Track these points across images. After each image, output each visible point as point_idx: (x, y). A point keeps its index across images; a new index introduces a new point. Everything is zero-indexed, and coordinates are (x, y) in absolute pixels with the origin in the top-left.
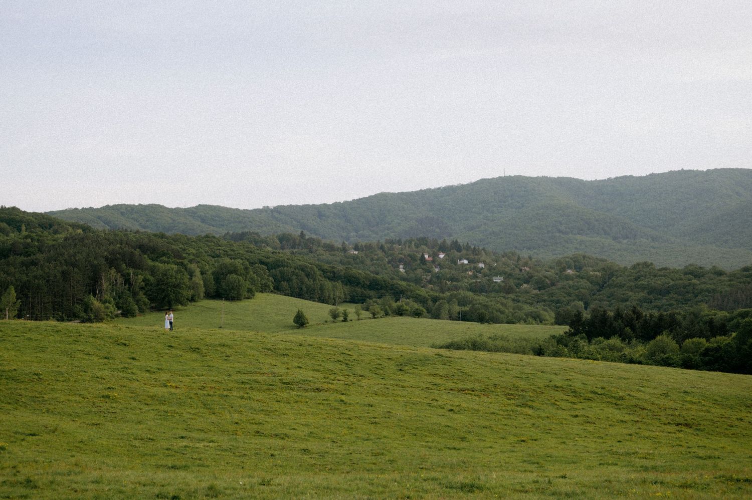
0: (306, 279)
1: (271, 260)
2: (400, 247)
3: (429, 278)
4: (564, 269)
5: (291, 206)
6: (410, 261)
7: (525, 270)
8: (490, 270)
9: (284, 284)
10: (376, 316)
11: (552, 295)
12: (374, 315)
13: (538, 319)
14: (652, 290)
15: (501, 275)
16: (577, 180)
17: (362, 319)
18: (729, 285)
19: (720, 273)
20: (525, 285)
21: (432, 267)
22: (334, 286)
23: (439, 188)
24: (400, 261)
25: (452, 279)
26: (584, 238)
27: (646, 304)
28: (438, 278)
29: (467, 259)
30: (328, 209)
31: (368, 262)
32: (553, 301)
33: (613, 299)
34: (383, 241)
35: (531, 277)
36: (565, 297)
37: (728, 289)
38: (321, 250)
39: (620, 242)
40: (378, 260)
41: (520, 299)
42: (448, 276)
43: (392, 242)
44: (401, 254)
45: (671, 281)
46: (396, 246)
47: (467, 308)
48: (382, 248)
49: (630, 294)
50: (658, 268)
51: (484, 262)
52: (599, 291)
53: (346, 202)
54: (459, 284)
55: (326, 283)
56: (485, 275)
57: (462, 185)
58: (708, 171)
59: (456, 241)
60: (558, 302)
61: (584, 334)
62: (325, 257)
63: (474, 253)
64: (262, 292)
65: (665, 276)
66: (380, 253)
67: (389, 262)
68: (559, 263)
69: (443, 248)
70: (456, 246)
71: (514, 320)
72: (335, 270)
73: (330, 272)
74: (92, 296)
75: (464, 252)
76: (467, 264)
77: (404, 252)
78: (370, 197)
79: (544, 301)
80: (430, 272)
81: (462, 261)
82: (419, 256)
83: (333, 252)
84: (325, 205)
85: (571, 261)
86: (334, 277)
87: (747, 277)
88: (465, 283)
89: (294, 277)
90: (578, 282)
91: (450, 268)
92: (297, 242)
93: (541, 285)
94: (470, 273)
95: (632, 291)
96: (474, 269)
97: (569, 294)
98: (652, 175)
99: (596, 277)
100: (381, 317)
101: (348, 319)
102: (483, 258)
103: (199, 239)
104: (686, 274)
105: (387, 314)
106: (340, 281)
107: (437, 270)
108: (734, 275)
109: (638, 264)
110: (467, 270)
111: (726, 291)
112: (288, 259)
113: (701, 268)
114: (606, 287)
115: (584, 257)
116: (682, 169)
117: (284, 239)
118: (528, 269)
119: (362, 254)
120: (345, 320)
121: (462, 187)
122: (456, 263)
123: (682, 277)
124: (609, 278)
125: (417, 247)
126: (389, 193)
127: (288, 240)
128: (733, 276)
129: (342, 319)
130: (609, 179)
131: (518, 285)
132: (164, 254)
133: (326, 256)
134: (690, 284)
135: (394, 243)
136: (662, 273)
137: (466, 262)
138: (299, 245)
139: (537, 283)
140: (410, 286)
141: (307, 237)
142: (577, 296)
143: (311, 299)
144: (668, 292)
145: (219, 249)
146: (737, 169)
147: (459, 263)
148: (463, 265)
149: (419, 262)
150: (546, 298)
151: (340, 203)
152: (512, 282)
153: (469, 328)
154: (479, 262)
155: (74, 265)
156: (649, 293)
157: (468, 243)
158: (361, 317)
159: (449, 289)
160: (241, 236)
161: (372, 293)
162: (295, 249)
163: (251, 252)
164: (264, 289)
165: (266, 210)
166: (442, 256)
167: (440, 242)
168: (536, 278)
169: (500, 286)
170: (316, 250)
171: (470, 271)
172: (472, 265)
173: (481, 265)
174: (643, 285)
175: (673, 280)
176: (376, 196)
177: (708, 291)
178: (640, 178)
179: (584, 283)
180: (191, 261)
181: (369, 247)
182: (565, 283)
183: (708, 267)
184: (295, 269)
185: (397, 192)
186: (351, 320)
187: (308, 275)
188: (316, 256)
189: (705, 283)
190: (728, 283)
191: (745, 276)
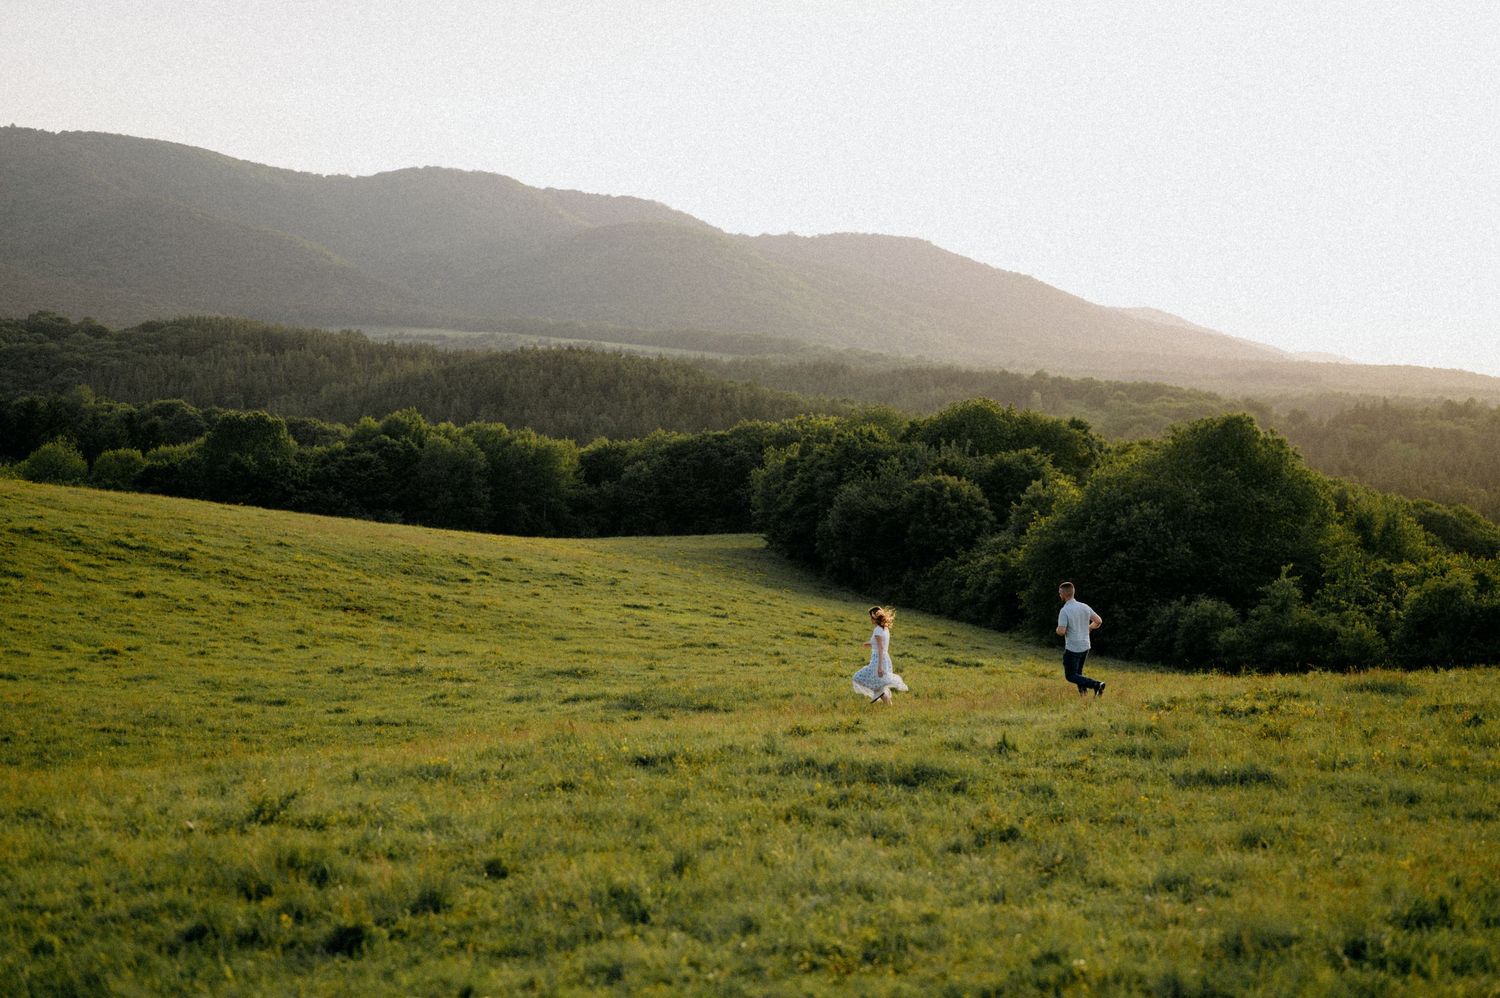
18: (118, 356)
19: (99, 332)
37: (116, 362)
87: (150, 342)
104: (32, 330)
108: (128, 336)
111: (112, 367)
113: (60, 320)
123: (26, 336)
128: (124, 337)
134: (41, 351)
175: (7, 342)
177: (78, 365)
183: (75, 320)
189: (68, 349)
190: (117, 351)
191: (149, 340)
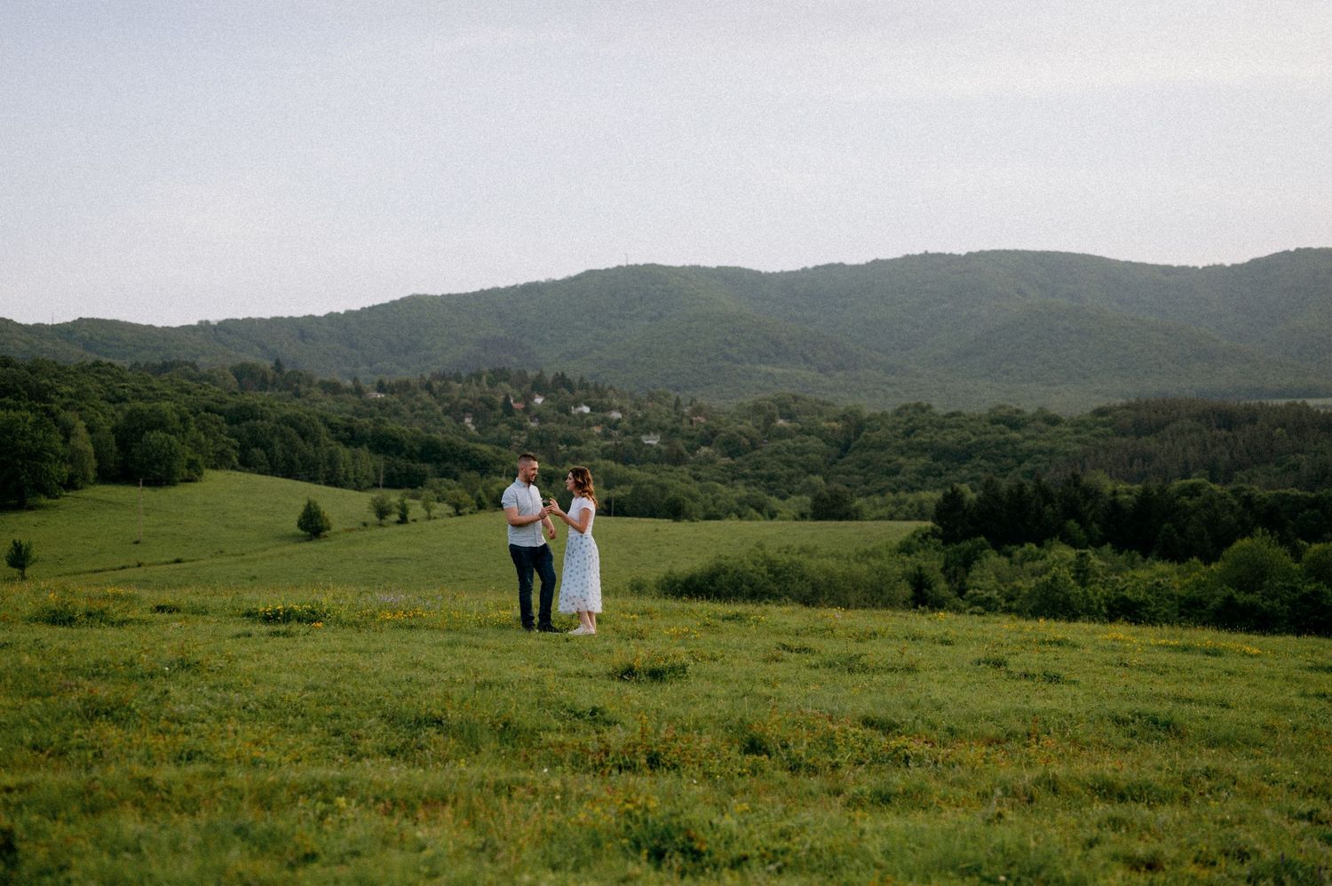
0: (299, 442)
1: (227, 407)
2: (460, 385)
3: (524, 439)
4: (771, 419)
5: (249, 322)
6: (484, 410)
7: (699, 422)
8: (633, 424)
9: (258, 453)
10: (461, 511)
11: (758, 466)
12: (458, 510)
13: (765, 511)
14: (941, 454)
15: (655, 432)
16: (750, 271)
17: (435, 518)
18: (1078, 441)
19: (1054, 421)
20: (705, 449)
21: (526, 421)
22: (354, 457)
23: (514, 287)
24: (466, 410)
25: (568, 441)
26: (769, 369)
27: (932, 478)
28: (541, 439)
29: (586, 404)
30: (319, 323)
31: (406, 412)
32: (762, 477)
33: (871, 471)
34: (428, 376)
35: (714, 434)
36: (782, 470)
37: (1077, 447)
38: (317, 393)
39: (830, 376)
40: (423, 409)
41: (700, 473)
42: (559, 435)
43: (441, 377)
44: (465, 398)
45: (971, 436)
46: (452, 384)
47: (617, 492)
48: (428, 387)
49: (902, 460)
50: (945, 412)
51: (621, 409)
52: (841, 457)
53: (349, 313)
54: (583, 448)
55: (340, 450)
56: (626, 433)
57: (554, 281)
58: (970, 254)
59: (563, 374)
60: (771, 478)
61: (983, 539)
62: (325, 404)
63: (598, 397)
64: (215, 467)
65: (959, 427)
66: (425, 395)
67: (446, 412)
68: (757, 409)
69: (539, 386)
70: (562, 381)
71: (720, 514)
72: (356, 425)
73: (346, 429)
75: (579, 393)
76: (588, 414)
77: (470, 394)
78: (393, 302)
79: (745, 476)
80: (521, 428)
81: (580, 409)
82: (500, 399)
83: (339, 396)
84: (312, 317)
85: (772, 404)
86: (353, 438)
87: (1106, 426)
88: (592, 446)
89: (277, 439)
90: (801, 441)
91: (559, 421)
92: (270, 378)
93: (732, 447)
94: (597, 430)
95: (903, 454)
96: (602, 422)
97: (789, 464)
98: (876, 262)
99: (833, 431)
100: (471, 513)
101: (410, 517)
102: (615, 402)
103: (84, 369)
104: (994, 422)
105: (481, 506)
106: (365, 446)
107: (533, 425)
108: (1083, 422)
109: (906, 407)
110: (589, 425)
111: (1075, 453)
112: (262, 405)
113: (1018, 411)
114: (855, 449)
115: (796, 398)
116: (926, 252)
117: (245, 374)
118: (703, 420)
119: (395, 398)
120: (403, 520)
121: (554, 285)
122: (568, 412)
123: (989, 428)
124: (857, 434)
125: (491, 385)
126: (425, 296)
127: (252, 376)
128: (1079, 425)
129: (396, 517)
130: (805, 270)
131: (692, 450)
133: (327, 403)
134: (1007, 441)
135: (450, 379)
136: (952, 421)
137: (586, 410)
138: (274, 384)
139: (727, 443)
140: (499, 453)
141: (287, 370)
142: (802, 466)
143: (312, 480)
144: (970, 457)
145: (124, 387)
146: (1016, 252)
147: (574, 411)
148: (582, 415)
149: (500, 411)
150: (747, 471)
151: (338, 313)
152: (680, 444)
153: (657, 530)
154: (610, 408)
156: (935, 459)
157: (582, 379)
158: (434, 512)
159: (565, 459)
160: (166, 367)
161: (428, 467)
162: (266, 389)
163: (189, 393)
164: (220, 462)
165: (204, 327)
166: (539, 400)
167: (532, 374)
168: (723, 435)
169: (659, 451)
170: (308, 393)
171: (597, 424)
172: (600, 415)
173: (616, 415)
174: (920, 443)
175: (974, 434)
176: (402, 300)
177: (1041, 452)
178: (857, 267)
179: (813, 442)
180: (66, 407)
181: (404, 387)
182: (778, 443)
183: (1030, 409)
184: (278, 423)
185: (440, 294)
186: (415, 520)
187: (303, 435)
188: (308, 402)
189: (1033, 438)
190: (1075, 437)
191: (1104, 425)
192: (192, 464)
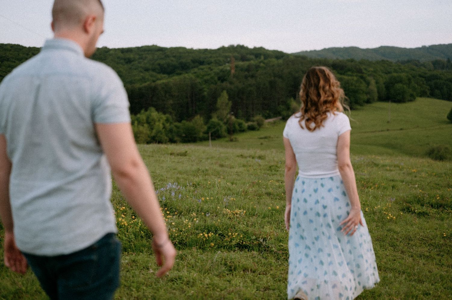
1: (428, 75)
5: (440, 46)
64: (421, 96)
74: (292, 99)
89: (445, 87)
92: (445, 65)
103: (378, 62)
112: (440, 74)
117: (436, 64)
127: (439, 64)
132: (349, 70)
138: (447, 67)
145: (391, 68)
155: (280, 77)
160: (408, 61)
162: (444, 69)
163: (414, 70)
164: (423, 94)
165: (424, 48)
180: (369, 75)
184: (445, 81)
192: (412, 95)
